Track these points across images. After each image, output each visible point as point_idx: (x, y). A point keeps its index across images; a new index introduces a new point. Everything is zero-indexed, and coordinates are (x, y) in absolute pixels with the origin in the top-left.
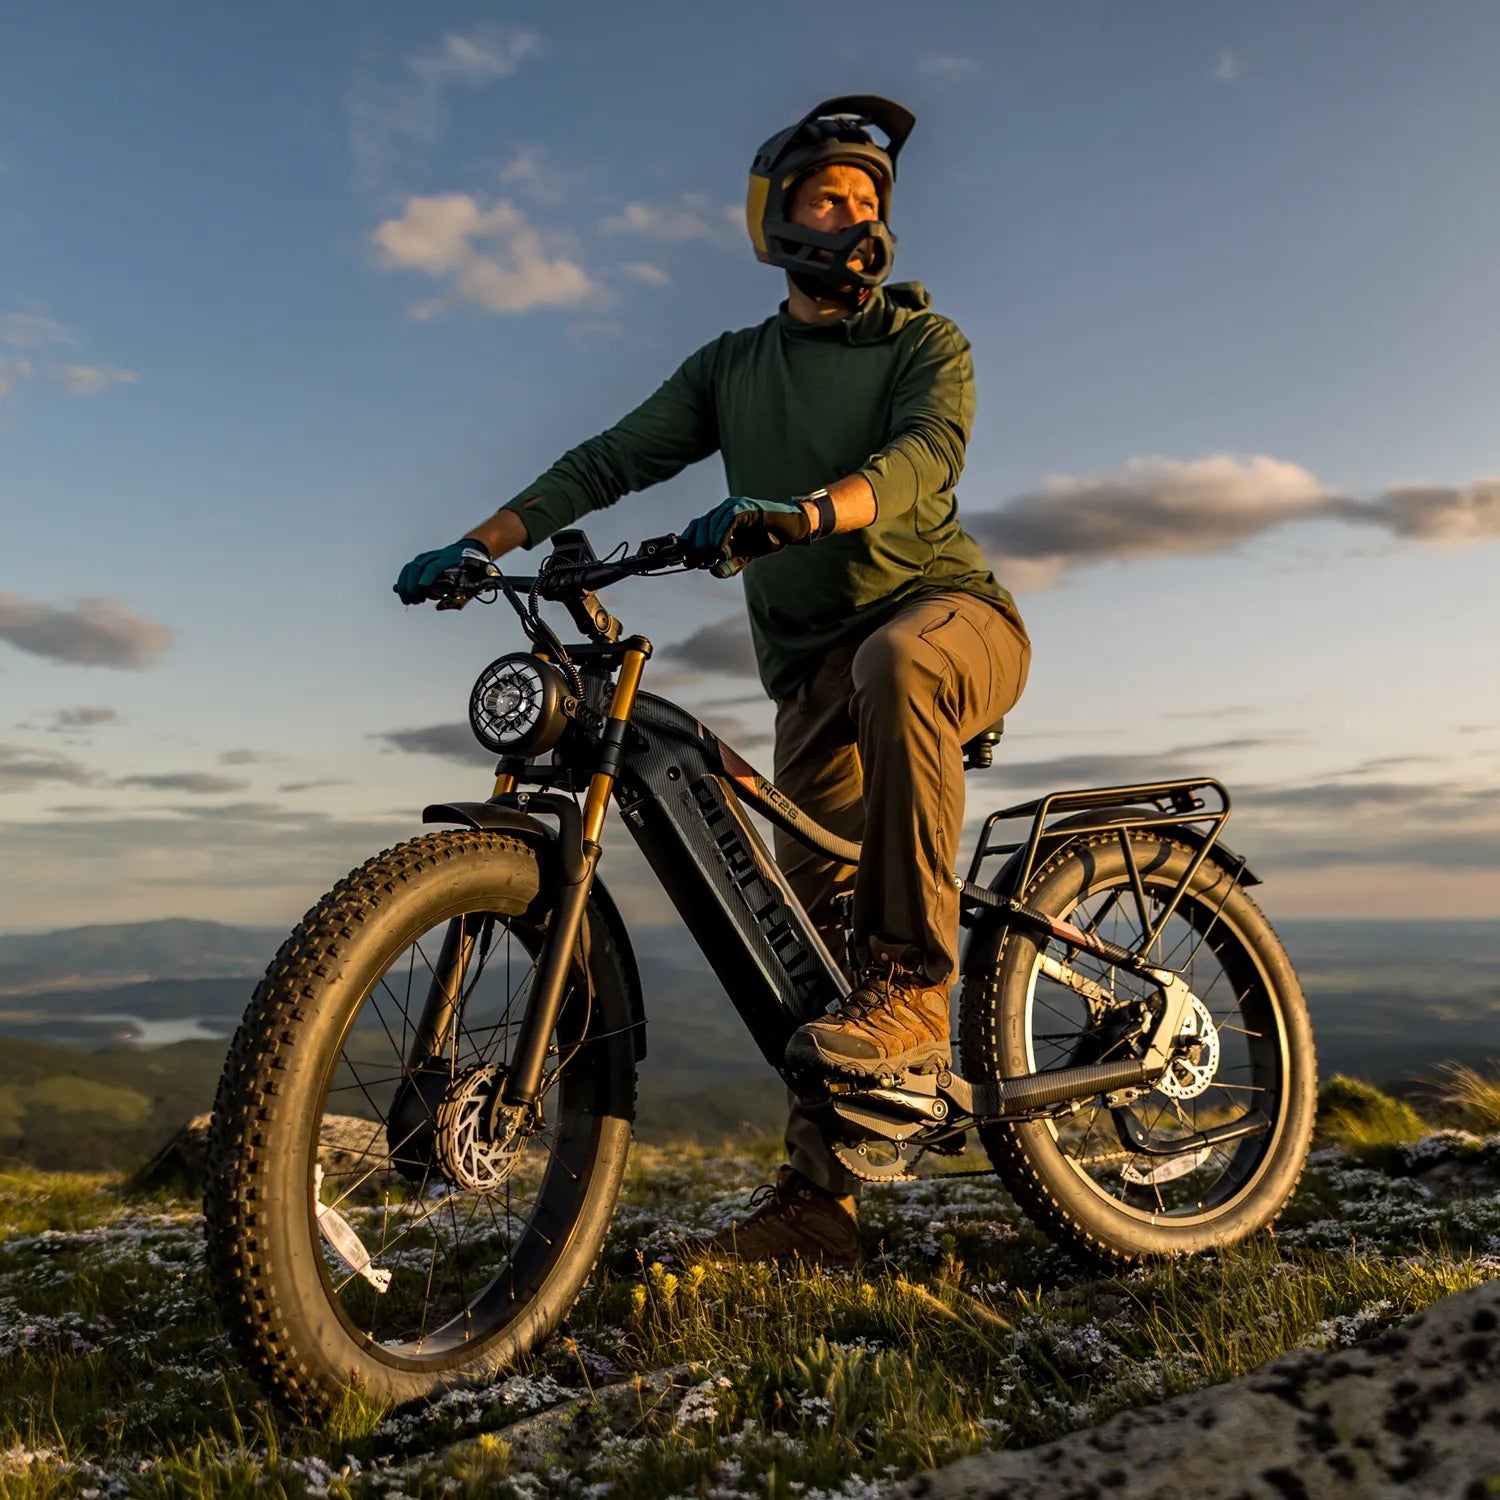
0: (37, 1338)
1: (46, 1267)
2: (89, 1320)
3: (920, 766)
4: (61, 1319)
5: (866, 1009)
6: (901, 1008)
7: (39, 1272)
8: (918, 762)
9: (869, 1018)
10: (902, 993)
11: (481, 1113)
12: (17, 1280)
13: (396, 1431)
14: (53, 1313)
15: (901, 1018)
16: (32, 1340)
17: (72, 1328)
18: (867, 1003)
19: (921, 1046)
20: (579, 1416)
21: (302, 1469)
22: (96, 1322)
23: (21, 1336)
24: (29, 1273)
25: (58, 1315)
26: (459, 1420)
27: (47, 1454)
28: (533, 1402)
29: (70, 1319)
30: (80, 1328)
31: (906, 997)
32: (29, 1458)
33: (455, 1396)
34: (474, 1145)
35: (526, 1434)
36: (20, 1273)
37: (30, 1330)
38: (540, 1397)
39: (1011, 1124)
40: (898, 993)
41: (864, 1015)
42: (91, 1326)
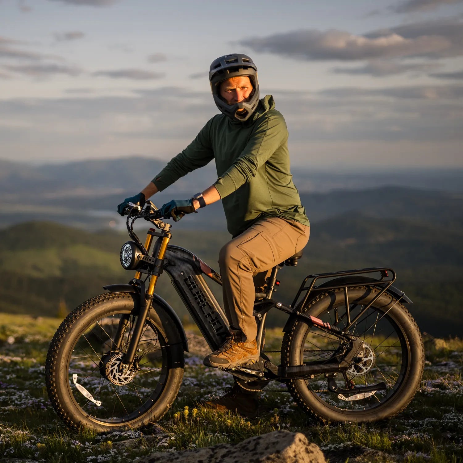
0: (32, 404)
1: (39, 381)
2: (46, 401)
3: (233, 285)
4: (39, 400)
5: (226, 349)
6: (237, 348)
7: (37, 382)
8: (233, 284)
9: (227, 352)
10: (237, 344)
11: (118, 366)
12: (30, 384)
13: (100, 438)
14: (37, 398)
15: (237, 350)
16: (31, 405)
17: (41, 402)
18: (226, 347)
19: (245, 358)
20: (139, 441)
21: (74, 442)
22: (48, 401)
23: (28, 403)
24: (34, 382)
25: (38, 398)
26: (113, 438)
27: (26, 432)
28: (132, 437)
29: (41, 400)
30: (43, 402)
31: (238, 345)
32: (22, 433)
33: (115, 433)
34: (116, 373)
35: (125, 443)
36: (31, 382)
37: (30, 401)
38: (135, 436)
39: (291, 380)
40: (236, 343)
41: (226, 350)
42: (46, 402)
